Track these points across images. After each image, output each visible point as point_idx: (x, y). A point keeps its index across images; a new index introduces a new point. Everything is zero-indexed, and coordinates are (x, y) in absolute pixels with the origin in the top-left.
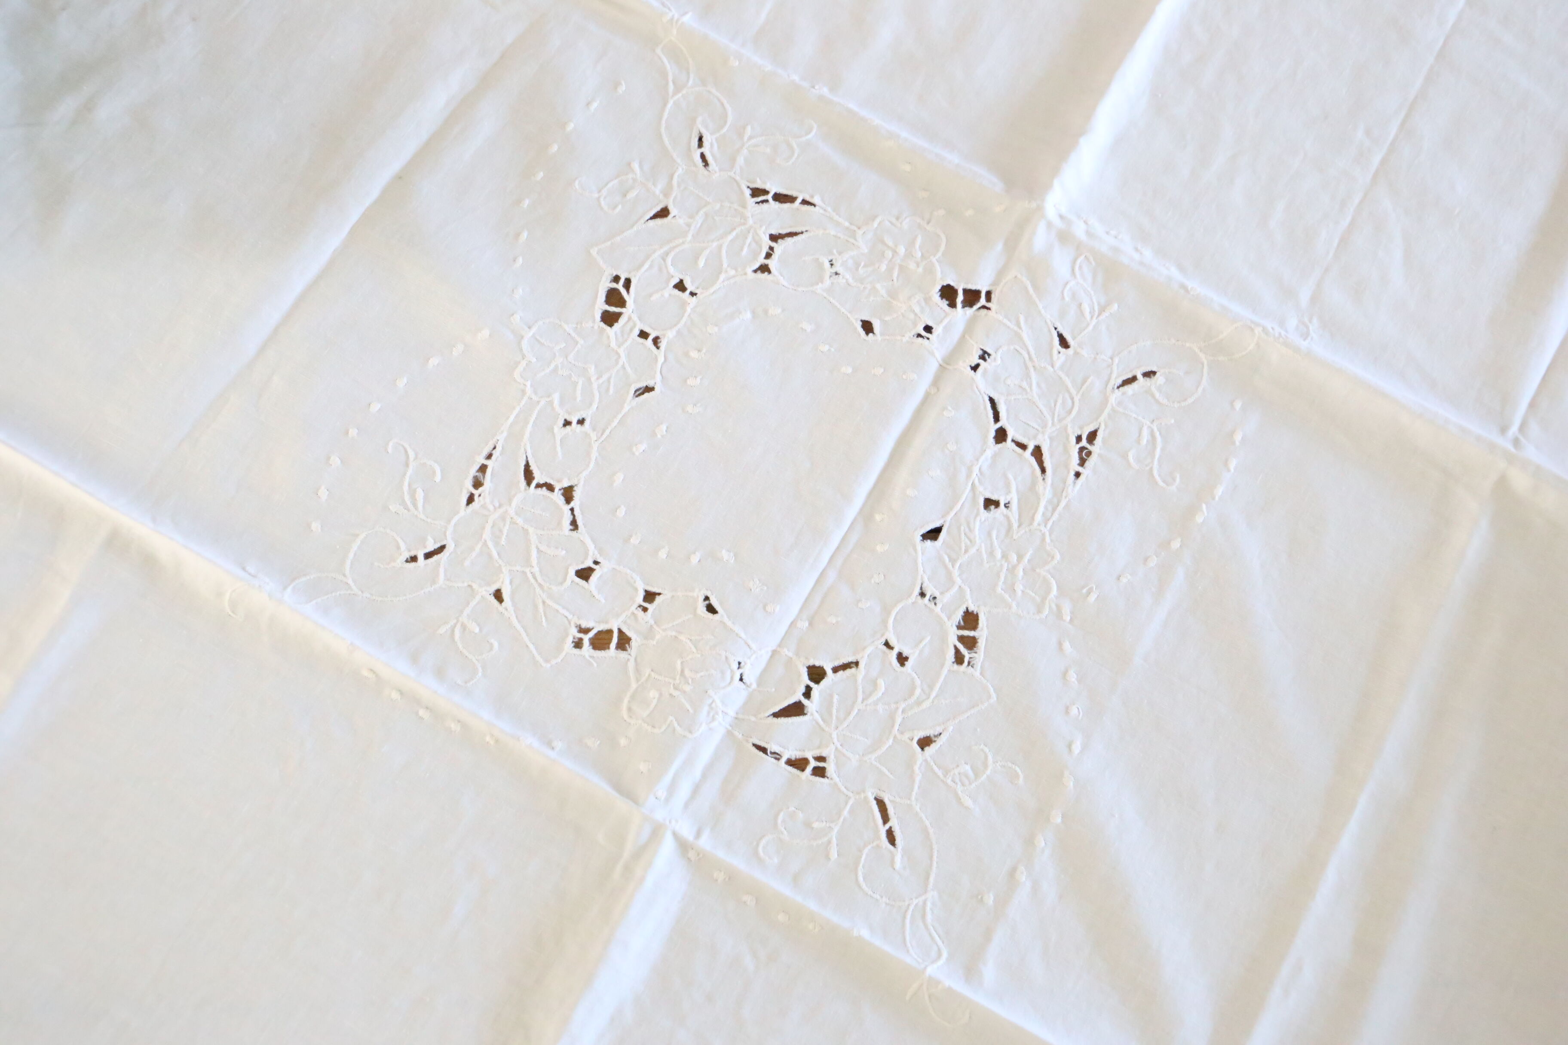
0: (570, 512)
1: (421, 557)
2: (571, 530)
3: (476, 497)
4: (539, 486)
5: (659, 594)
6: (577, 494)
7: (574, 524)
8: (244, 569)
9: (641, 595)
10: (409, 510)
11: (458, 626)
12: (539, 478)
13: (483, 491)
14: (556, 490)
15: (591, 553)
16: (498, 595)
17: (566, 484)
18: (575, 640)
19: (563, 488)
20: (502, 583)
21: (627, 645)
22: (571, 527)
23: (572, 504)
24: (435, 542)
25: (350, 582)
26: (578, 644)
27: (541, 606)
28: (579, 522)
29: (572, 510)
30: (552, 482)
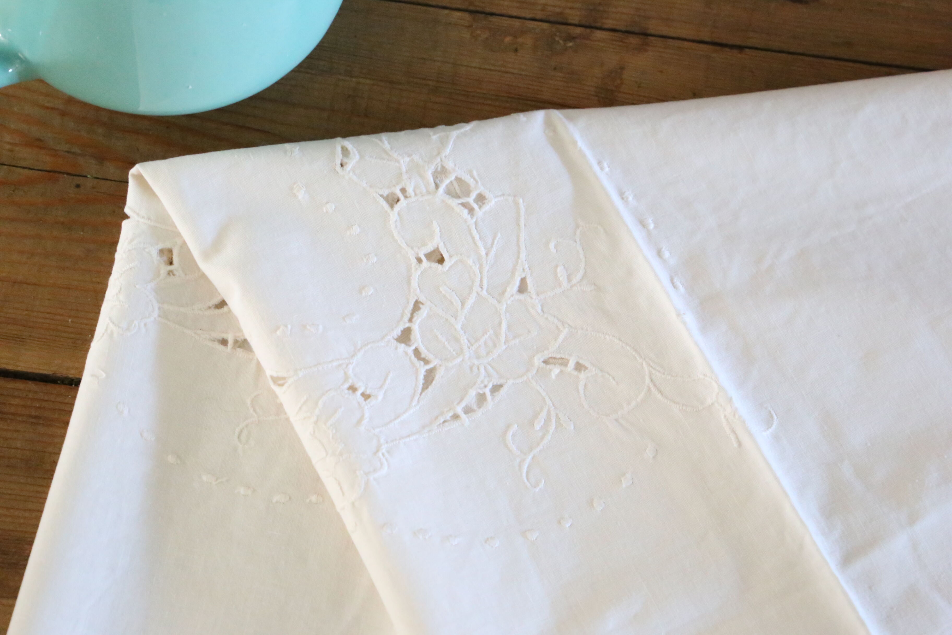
0: (414, 320)
1: (572, 364)
2: (423, 304)
3: (490, 386)
4: (426, 362)
5: (382, 196)
6: (397, 332)
7: (417, 306)
8: (740, 444)
9: (397, 207)
10: (557, 415)
11: (574, 281)
12: (423, 370)
13: (481, 389)
14: (413, 347)
15: (419, 272)
16: (523, 288)
17: (402, 347)
18: (480, 204)
19: (407, 345)
20: (512, 296)
21: (439, 169)
22: (421, 306)
23: (407, 325)
24: (551, 370)
25: (647, 380)
26: (481, 199)
27: (492, 253)
28: (411, 306)
29: (410, 320)
30: (413, 357)
